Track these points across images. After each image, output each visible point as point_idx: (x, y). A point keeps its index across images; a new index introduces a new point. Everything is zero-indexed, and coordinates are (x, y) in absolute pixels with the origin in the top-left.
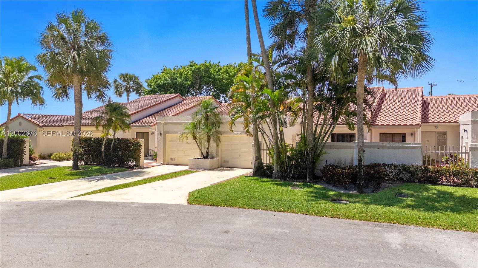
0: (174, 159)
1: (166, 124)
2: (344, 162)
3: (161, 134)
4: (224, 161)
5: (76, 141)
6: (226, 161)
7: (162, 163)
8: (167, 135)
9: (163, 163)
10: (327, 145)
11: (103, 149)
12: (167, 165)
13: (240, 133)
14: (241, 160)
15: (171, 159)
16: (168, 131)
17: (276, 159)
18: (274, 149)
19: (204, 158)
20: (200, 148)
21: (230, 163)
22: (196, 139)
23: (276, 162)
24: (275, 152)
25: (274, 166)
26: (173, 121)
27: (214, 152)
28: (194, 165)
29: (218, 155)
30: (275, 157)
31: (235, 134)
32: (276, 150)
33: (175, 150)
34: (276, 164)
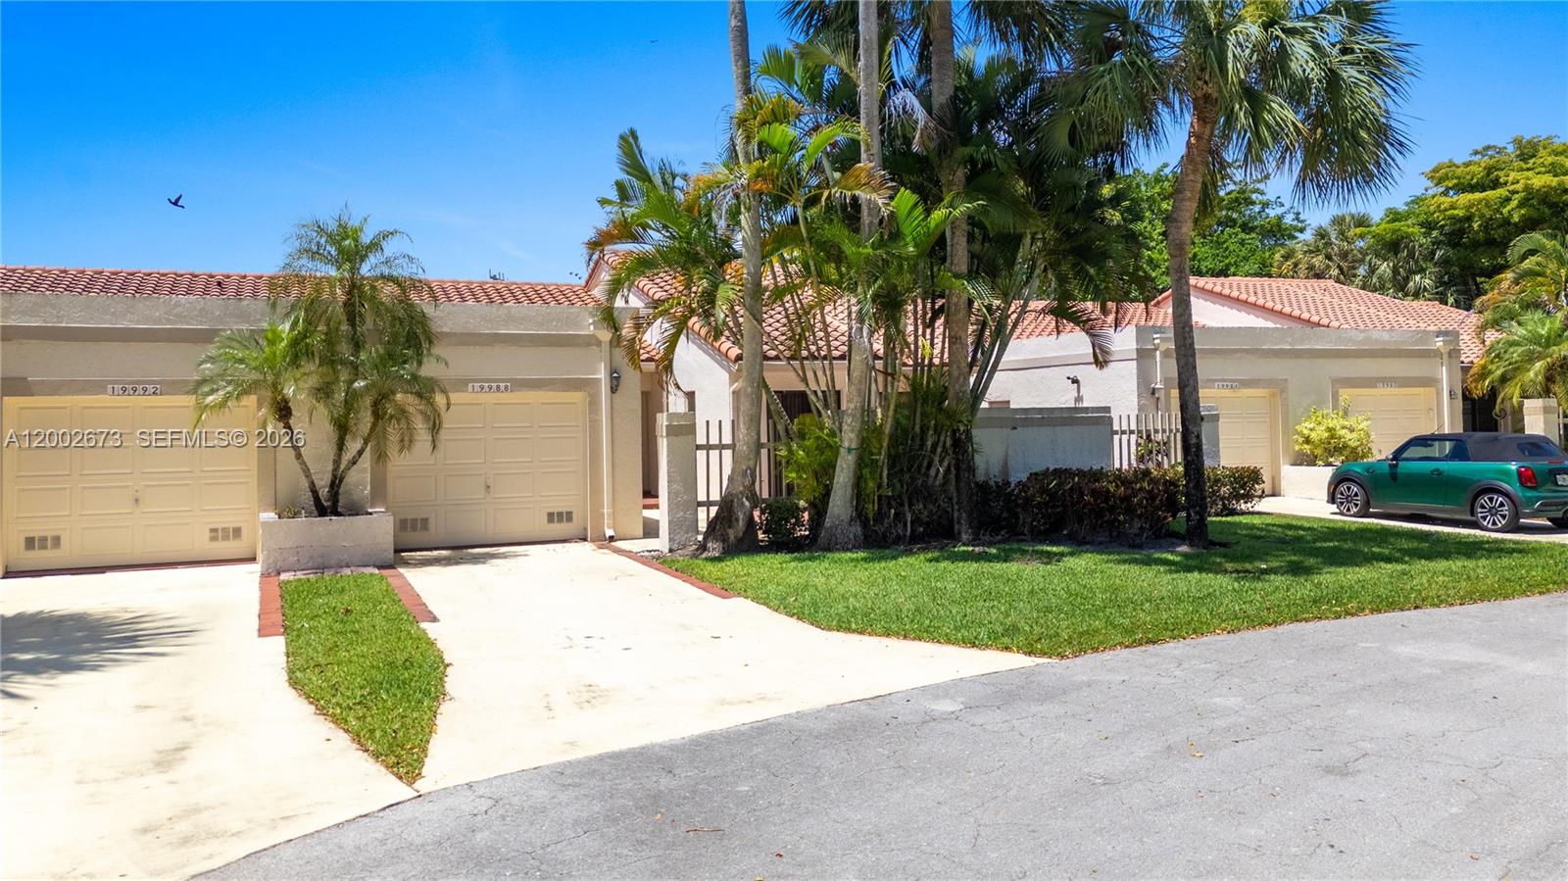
0: (57, 539)
4: (403, 522)
6: (414, 521)
8: (13, 404)
13: (494, 385)
14: (495, 509)
15: (30, 543)
16: (26, 379)
17: (851, 475)
18: (852, 431)
19: (322, 511)
20: (303, 463)
21: (437, 531)
22: (289, 418)
23: (850, 484)
24: (854, 446)
25: (839, 503)
26: (62, 322)
27: (359, 480)
28: (298, 552)
29: (379, 492)
30: (848, 466)
31: (477, 389)
32: (858, 436)
33: (65, 489)
34: (849, 491)
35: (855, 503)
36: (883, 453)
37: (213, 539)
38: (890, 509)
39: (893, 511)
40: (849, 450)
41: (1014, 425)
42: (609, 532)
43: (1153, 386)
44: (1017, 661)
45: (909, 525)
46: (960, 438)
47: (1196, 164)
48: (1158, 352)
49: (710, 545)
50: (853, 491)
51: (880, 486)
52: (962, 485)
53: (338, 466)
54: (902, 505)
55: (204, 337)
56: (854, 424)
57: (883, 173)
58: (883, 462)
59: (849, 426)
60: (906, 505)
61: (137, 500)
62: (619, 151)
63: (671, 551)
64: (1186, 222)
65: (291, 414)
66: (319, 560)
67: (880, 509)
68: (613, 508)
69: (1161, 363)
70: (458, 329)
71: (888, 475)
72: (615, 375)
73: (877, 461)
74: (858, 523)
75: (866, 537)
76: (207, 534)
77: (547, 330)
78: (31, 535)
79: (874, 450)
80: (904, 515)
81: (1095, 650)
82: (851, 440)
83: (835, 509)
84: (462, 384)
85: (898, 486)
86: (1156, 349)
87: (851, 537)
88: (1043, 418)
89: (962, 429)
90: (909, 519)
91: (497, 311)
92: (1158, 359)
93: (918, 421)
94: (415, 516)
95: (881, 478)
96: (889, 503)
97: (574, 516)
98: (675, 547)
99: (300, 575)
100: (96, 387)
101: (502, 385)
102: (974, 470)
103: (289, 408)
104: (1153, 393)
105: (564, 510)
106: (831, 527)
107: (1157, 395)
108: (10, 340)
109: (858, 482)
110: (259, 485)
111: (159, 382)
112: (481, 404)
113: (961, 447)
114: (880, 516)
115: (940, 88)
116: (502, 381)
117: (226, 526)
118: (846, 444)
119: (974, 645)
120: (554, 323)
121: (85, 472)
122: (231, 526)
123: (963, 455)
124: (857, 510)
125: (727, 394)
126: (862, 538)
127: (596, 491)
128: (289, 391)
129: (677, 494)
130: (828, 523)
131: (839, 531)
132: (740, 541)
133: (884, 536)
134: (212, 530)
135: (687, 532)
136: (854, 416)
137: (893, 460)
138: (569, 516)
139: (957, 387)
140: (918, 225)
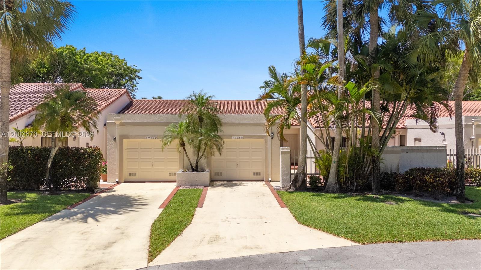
0: (136, 174)
1: (122, 124)
2: (390, 169)
3: (115, 140)
4: (216, 173)
5: (3, 153)
6: (218, 173)
7: (117, 180)
8: (125, 141)
9: (119, 180)
10: (387, 150)
11: (49, 166)
12: (124, 183)
13: (239, 137)
14: (239, 171)
15: (130, 174)
16: (128, 135)
17: (335, 170)
18: (335, 156)
19: (193, 170)
20: (188, 158)
21: (225, 176)
22: (184, 146)
23: (335, 172)
24: (336, 161)
25: (331, 178)
26: (135, 121)
27: (203, 162)
28: (185, 181)
29: (209, 165)
30: (334, 167)
31: (234, 138)
32: (337, 158)
33: (137, 162)
34: (334, 175)
35: (337, 178)
36: (346, 163)
37: (170, 175)
38: (349, 181)
39: (350, 181)
40: (334, 162)
41: (407, 152)
42: (270, 179)
43: (471, 137)
44: (347, 243)
45: (355, 186)
46: (374, 159)
47: (466, 67)
48: (474, 125)
49: (291, 187)
50: (336, 175)
51: (346, 173)
52: (375, 174)
53: (198, 158)
54: (353, 179)
55: (167, 124)
56: (336, 154)
57: (342, 78)
58: (347, 166)
59: (334, 154)
60: (355, 180)
61: (153, 165)
62: (269, 71)
63: (282, 188)
64: (461, 88)
65: (185, 145)
66: (191, 184)
67: (346, 180)
68: (271, 173)
69: (474, 129)
70: (229, 122)
71: (349, 170)
72: (272, 134)
73: (344, 166)
74: (338, 184)
75: (340, 189)
76: (168, 174)
77: (253, 121)
78: (130, 172)
79: (343, 162)
80: (354, 183)
81: (377, 242)
82: (335, 159)
83: (330, 179)
84: (230, 137)
85: (352, 174)
86: (473, 124)
87: (335, 189)
88: (419, 149)
89: (375, 156)
90: (355, 184)
91: (240, 116)
92: (474, 128)
93: (362, 152)
94: (218, 172)
95: (346, 170)
96: (349, 179)
97: (261, 174)
98: (283, 186)
99: (185, 188)
100: (143, 137)
101: (241, 137)
102: (379, 170)
103: (184, 144)
104: (471, 140)
105: (258, 172)
106: (329, 185)
107: (472, 141)
108: (125, 126)
109: (338, 172)
110: (180, 162)
111: (157, 136)
112: (236, 142)
113: (375, 161)
114: (345, 183)
115: (372, 45)
116: (241, 136)
117: (173, 172)
118: (333, 160)
119: (338, 236)
120: (256, 119)
121: (141, 158)
122: (174, 172)
123: (375, 164)
124: (338, 180)
125: (314, 138)
126: (339, 189)
127: (266, 167)
128: (185, 139)
129: (284, 171)
130: (328, 184)
131: (331, 187)
132: (300, 187)
133: (347, 190)
134: (170, 173)
135: (287, 182)
136: (336, 151)
137: (350, 165)
138: (259, 174)
139: (374, 142)
140: (356, 93)
